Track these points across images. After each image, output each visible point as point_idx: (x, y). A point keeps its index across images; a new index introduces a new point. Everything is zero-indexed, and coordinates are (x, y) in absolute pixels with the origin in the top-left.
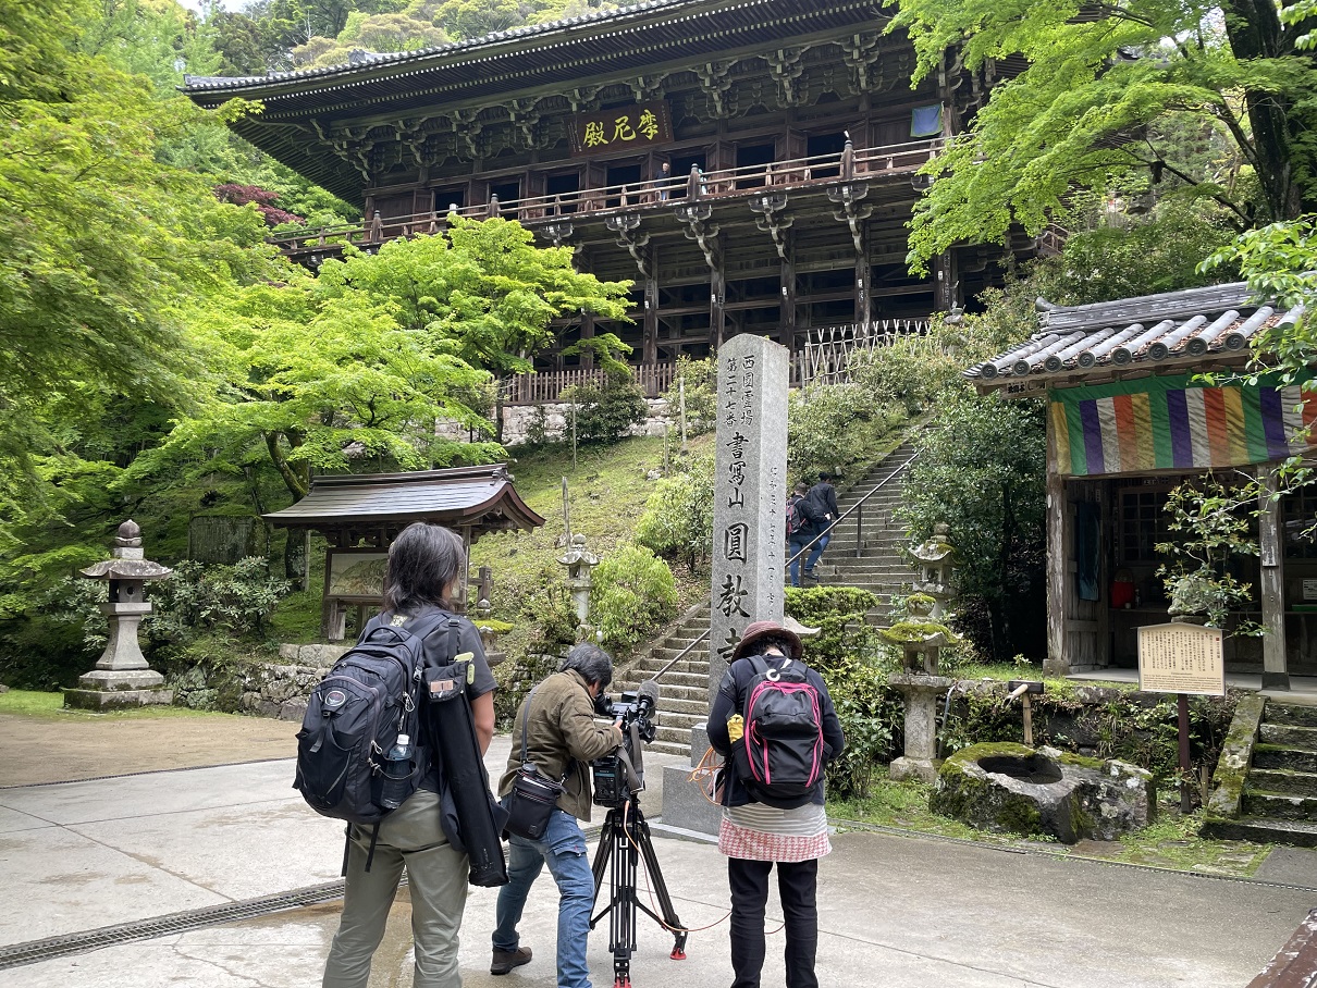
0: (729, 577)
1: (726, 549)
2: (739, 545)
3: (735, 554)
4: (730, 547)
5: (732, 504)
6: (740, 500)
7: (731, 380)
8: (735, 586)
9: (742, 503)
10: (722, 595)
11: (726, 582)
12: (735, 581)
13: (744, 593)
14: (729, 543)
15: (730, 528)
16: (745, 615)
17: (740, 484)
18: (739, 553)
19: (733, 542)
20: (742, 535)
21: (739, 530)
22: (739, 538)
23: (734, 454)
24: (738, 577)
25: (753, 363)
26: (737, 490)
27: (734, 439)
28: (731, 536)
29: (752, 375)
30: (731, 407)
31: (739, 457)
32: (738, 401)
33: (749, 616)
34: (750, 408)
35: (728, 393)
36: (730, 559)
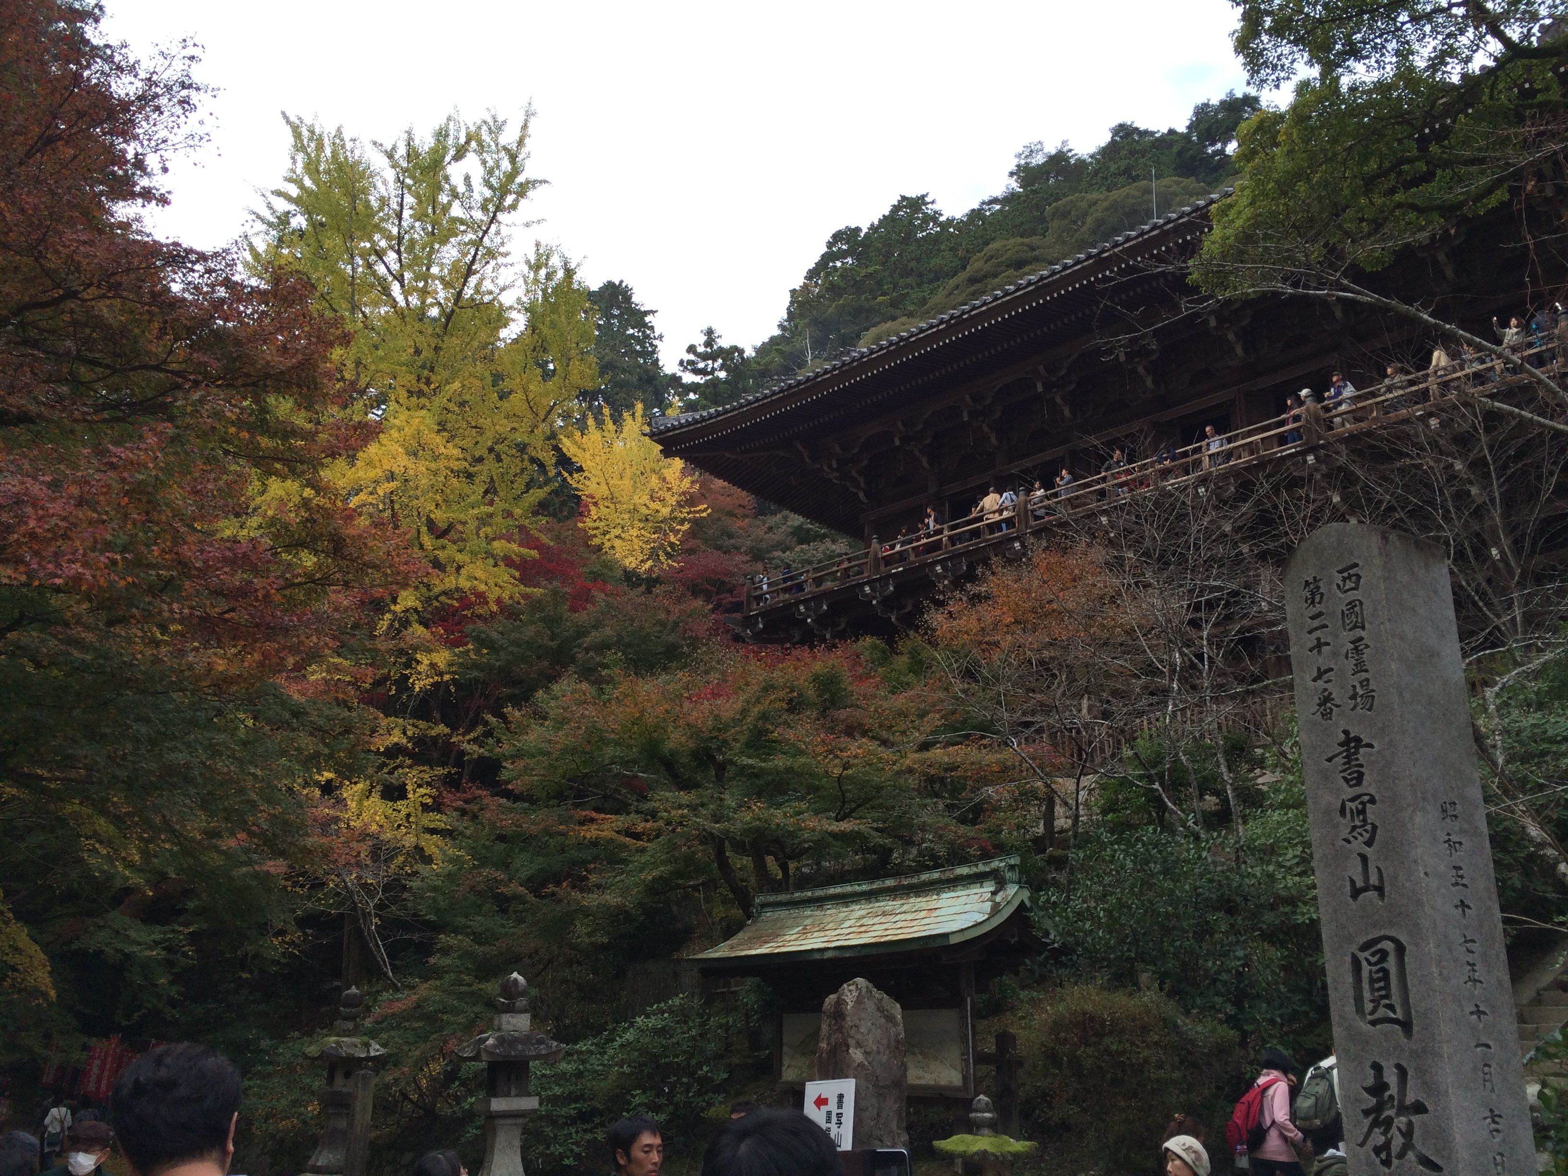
0: (1377, 1068)
1: (1359, 1000)
2: (1387, 987)
3: (1382, 1012)
4: (1367, 995)
5: (1356, 893)
6: (1374, 880)
7: (1316, 623)
8: (1393, 1090)
9: (1380, 889)
10: (1366, 1113)
11: (1370, 1081)
12: (1391, 1078)
13: (1419, 1108)
14: (1365, 985)
15: (1364, 947)
16: (1425, 1162)
17: (1370, 843)
18: (1391, 1007)
19: (1372, 981)
20: (1391, 964)
21: (1384, 954)
22: (1385, 972)
23: (1345, 778)
24: (1399, 1067)
25: (1359, 577)
26: (1364, 858)
27: (1340, 745)
28: (1366, 969)
29: (1361, 603)
30: (1325, 677)
31: (1360, 782)
32: (1339, 664)
33: (1440, 1169)
34: (1366, 674)
35: (1311, 650)
36: (1373, 1023)
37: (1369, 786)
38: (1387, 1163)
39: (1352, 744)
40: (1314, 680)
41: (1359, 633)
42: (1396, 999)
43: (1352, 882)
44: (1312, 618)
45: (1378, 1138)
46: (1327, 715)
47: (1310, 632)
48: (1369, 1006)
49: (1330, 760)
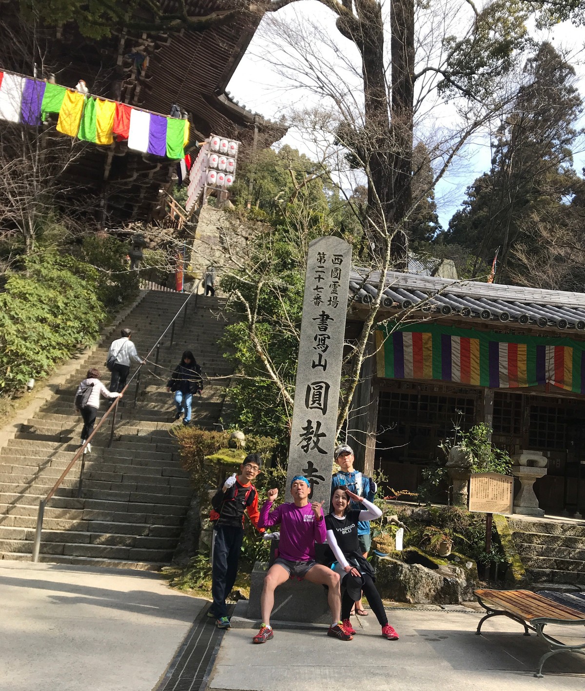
0: (309, 422)
1: (307, 400)
2: (320, 398)
3: (316, 405)
4: (311, 399)
5: (314, 366)
6: (323, 363)
7: (320, 269)
8: (314, 429)
9: (325, 367)
10: (301, 435)
11: (305, 426)
13: (323, 435)
14: (311, 396)
15: (313, 384)
16: (321, 451)
17: (324, 351)
19: (314, 395)
20: (323, 391)
21: (321, 387)
22: (320, 393)
23: (319, 327)
24: (318, 422)
25: (342, 261)
26: (321, 356)
27: (320, 315)
28: (312, 391)
29: (340, 270)
30: (319, 290)
31: (325, 330)
32: (326, 288)
33: (327, 453)
34: (336, 295)
35: (315, 278)
36: (311, 408)
37: (329, 332)
38: (306, 451)
39: (324, 317)
40: (315, 289)
41: (337, 280)
42: (322, 402)
43: (314, 362)
44: (319, 267)
45: (305, 443)
46: (317, 304)
47: (316, 272)
48: (310, 402)
49: (314, 319)
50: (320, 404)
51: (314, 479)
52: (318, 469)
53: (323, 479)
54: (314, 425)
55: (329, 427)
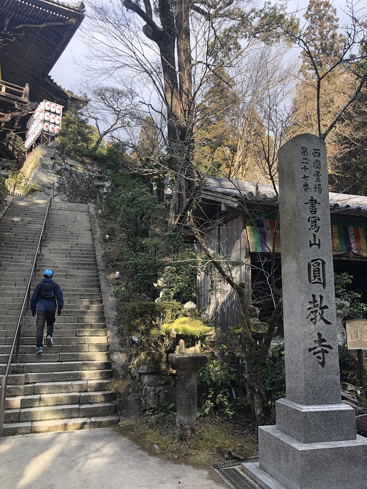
0: (314, 296)
1: (309, 275)
2: (319, 273)
4: (312, 275)
5: (311, 245)
6: (317, 242)
7: (305, 161)
8: (319, 302)
9: (319, 245)
10: (309, 309)
11: (311, 300)
13: (326, 307)
14: (312, 272)
15: (312, 261)
16: (327, 322)
17: (317, 231)
20: (321, 267)
21: (319, 264)
23: (310, 211)
24: (320, 296)
25: (320, 154)
26: (315, 236)
27: (310, 200)
28: (312, 268)
29: (320, 162)
30: (306, 179)
31: (315, 213)
32: (311, 176)
33: (330, 323)
34: (320, 183)
35: (302, 168)
36: (314, 283)
38: (315, 323)
39: (313, 202)
40: (302, 178)
41: (318, 170)
42: (321, 277)
43: (310, 242)
44: (304, 159)
45: (313, 316)
46: (306, 190)
47: (302, 163)
48: (312, 278)
49: (306, 204)
50: (320, 279)
51: (325, 348)
52: (326, 339)
53: (331, 348)
54: (318, 299)
55: (329, 299)
